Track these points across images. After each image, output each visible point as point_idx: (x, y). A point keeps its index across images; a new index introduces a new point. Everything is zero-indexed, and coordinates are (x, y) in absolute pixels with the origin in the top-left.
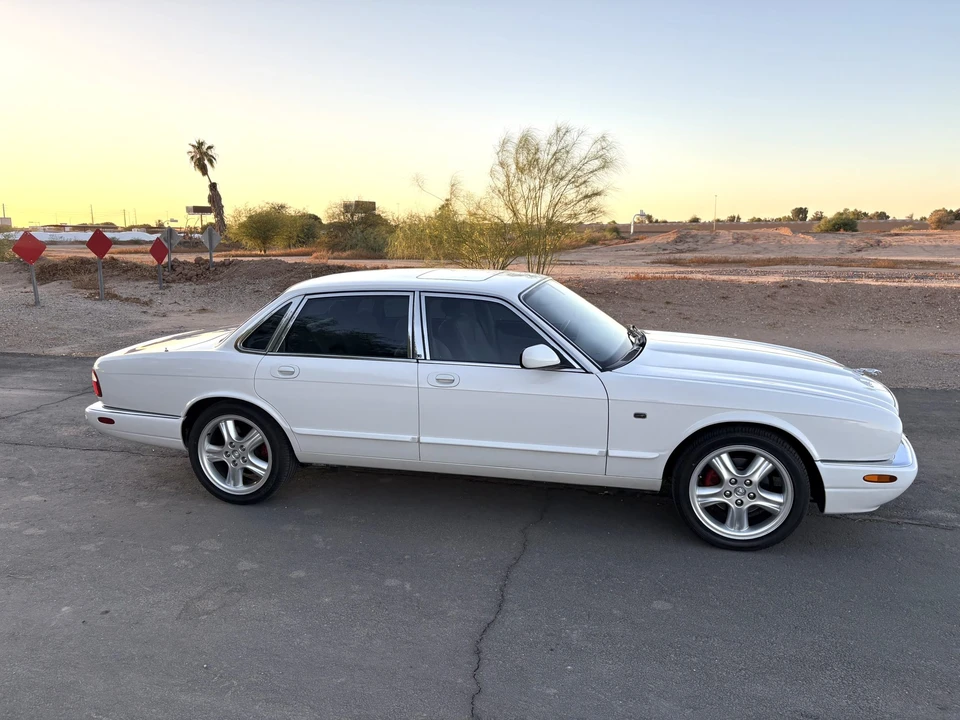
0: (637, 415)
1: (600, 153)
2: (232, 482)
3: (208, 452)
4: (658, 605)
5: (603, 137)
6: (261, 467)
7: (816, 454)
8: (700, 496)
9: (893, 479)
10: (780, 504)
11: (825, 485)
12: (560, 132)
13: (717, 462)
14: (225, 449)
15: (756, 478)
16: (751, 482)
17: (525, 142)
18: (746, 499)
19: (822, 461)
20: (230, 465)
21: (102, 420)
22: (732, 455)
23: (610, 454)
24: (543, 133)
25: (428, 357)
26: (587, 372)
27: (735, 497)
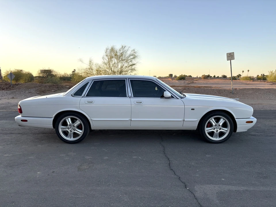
0: (192, 109)
1: (134, 54)
2: (70, 137)
3: (61, 128)
4: (208, 156)
5: (134, 50)
6: (80, 132)
7: (235, 117)
8: (207, 130)
9: (252, 122)
10: (226, 130)
11: (237, 124)
12: (123, 47)
13: (211, 121)
14: (68, 127)
15: (221, 124)
16: (220, 125)
17: (112, 50)
18: (218, 130)
19: (236, 119)
20: (69, 132)
21: (22, 121)
22: (215, 119)
23: (185, 120)
24: (118, 47)
25: (133, 96)
26: (178, 99)
27: (216, 130)
